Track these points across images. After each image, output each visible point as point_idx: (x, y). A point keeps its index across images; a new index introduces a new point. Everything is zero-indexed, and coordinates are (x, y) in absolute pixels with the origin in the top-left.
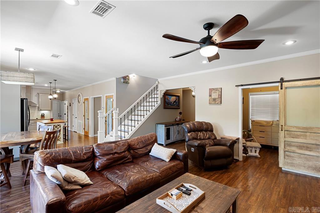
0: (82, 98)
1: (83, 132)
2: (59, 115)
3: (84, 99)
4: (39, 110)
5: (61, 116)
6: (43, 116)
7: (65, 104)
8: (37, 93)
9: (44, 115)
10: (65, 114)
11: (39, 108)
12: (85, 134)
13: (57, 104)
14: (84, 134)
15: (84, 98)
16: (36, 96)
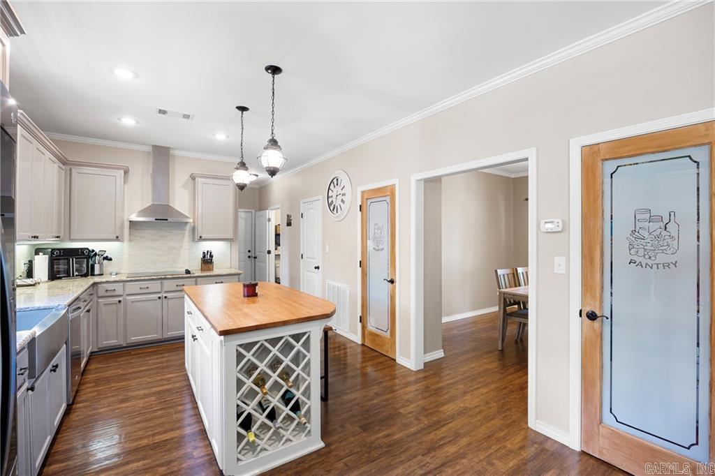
0: (348, 190)
1: (356, 334)
2: (250, 254)
3: (363, 192)
4: (193, 240)
5: (255, 258)
6: (207, 261)
7: (269, 220)
8: (188, 176)
9: (211, 256)
10: (269, 252)
11: (193, 230)
12: (368, 343)
13: (245, 219)
14: (359, 342)
15: (360, 189)
16: (184, 186)
